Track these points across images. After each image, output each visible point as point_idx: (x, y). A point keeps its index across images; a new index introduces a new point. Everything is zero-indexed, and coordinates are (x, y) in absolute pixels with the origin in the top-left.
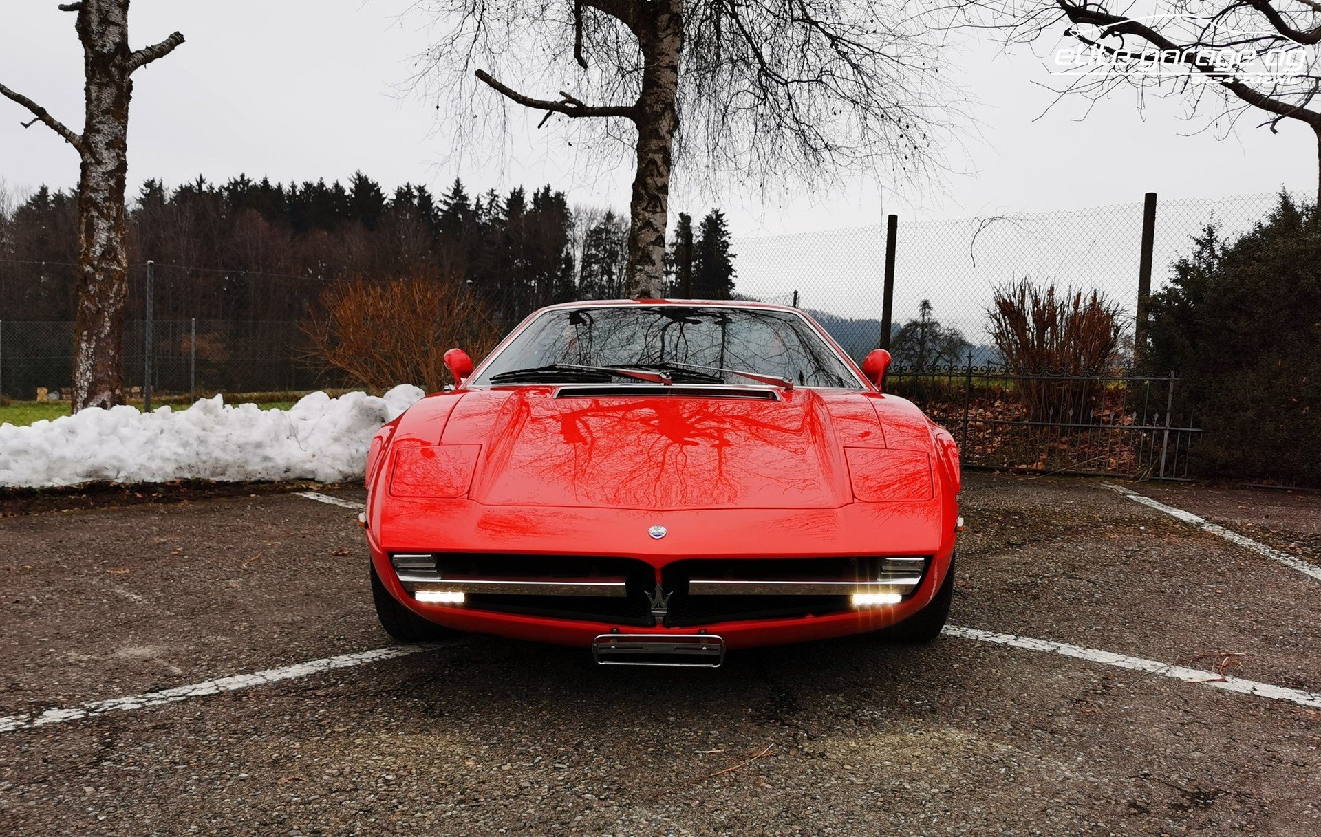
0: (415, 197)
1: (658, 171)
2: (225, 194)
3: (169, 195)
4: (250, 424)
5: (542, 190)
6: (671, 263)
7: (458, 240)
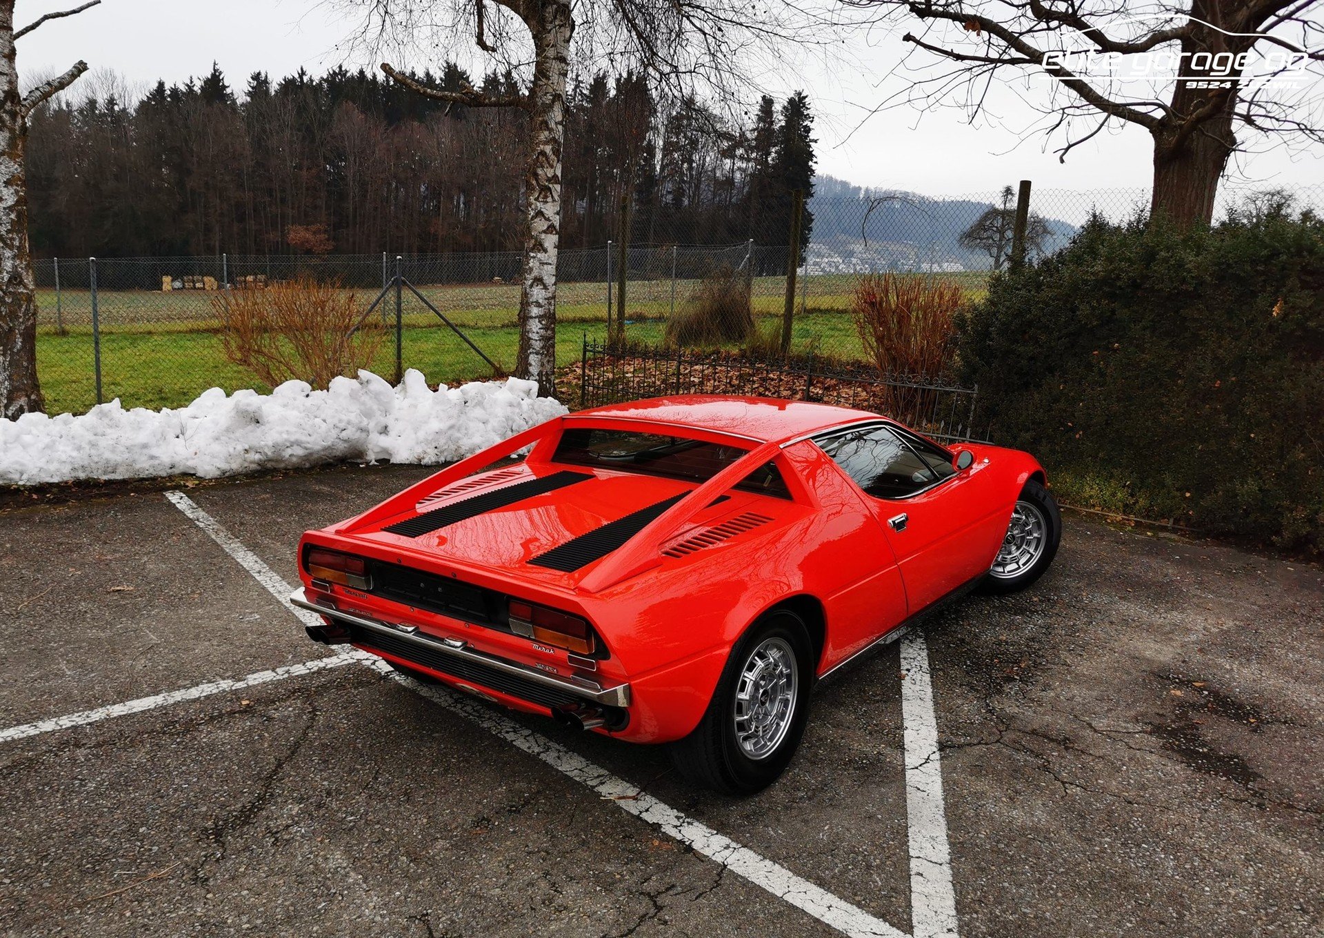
0: (502, 84)
1: (549, 163)
2: (325, 85)
3: (274, 87)
4: (142, 425)
5: (625, 75)
6: (752, 149)
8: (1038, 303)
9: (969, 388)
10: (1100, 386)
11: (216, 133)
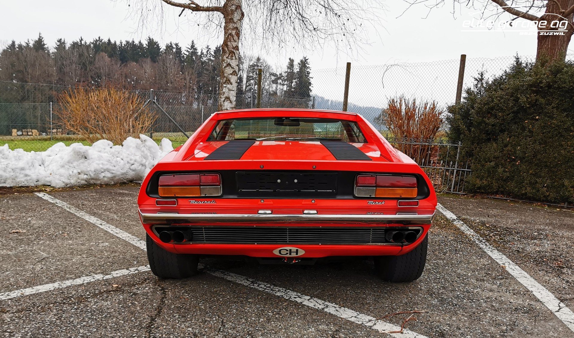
0: (174, 48)
1: (234, 39)
2: (92, 45)
3: (68, 46)
4: (19, 158)
6: (285, 80)
7: (193, 68)
8: (497, 97)
9: (456, 144)
10: (529, 138)
11: (40, 65)
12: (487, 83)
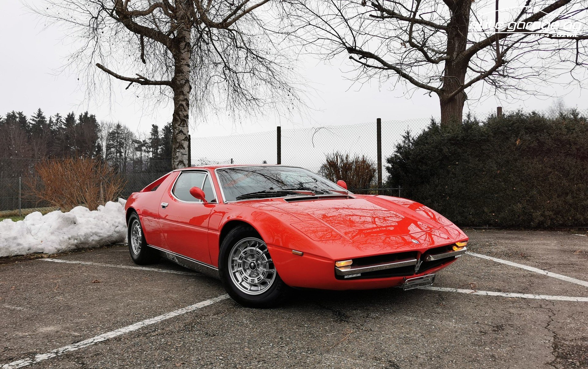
0: (17, 117)
1: (184, 109)
4: (10, 228)
5: (84, 114)
6: (150, 147)
7: (41, 138)
9: (396, 188)
10: (454, 179)
12: (413, 139)
